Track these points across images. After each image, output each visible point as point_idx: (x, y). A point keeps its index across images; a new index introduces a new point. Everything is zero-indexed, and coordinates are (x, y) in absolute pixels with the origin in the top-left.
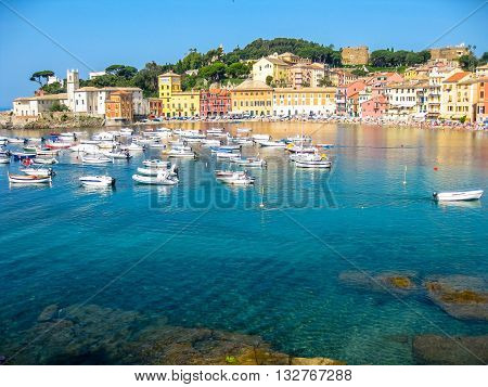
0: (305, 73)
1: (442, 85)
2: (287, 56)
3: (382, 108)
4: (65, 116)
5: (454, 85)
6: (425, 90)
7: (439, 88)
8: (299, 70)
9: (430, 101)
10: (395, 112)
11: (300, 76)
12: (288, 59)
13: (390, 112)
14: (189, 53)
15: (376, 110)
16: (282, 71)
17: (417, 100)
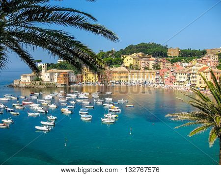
0: (146, 62)
1: (197, 72)
2: (140, 54)
3: (173, 81)
4: (41, 83)
5: (202, 72)
6: (190, 74)
7: (196, 74)
8: (143, 61)
9: (192, 79)
10: (178, 83)
11: (144, 64)
12: (141, 56)
13: (176, 83)
14: (99, 52)
15: (171, 82)
16: (137, 61)
17: (187, 78)
